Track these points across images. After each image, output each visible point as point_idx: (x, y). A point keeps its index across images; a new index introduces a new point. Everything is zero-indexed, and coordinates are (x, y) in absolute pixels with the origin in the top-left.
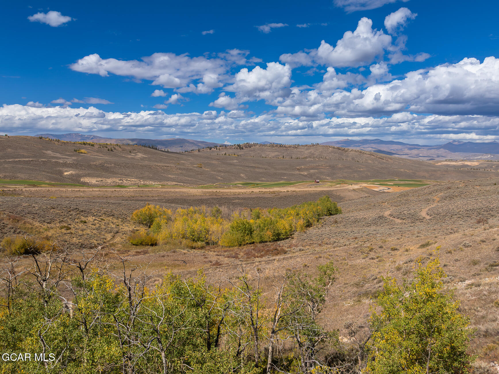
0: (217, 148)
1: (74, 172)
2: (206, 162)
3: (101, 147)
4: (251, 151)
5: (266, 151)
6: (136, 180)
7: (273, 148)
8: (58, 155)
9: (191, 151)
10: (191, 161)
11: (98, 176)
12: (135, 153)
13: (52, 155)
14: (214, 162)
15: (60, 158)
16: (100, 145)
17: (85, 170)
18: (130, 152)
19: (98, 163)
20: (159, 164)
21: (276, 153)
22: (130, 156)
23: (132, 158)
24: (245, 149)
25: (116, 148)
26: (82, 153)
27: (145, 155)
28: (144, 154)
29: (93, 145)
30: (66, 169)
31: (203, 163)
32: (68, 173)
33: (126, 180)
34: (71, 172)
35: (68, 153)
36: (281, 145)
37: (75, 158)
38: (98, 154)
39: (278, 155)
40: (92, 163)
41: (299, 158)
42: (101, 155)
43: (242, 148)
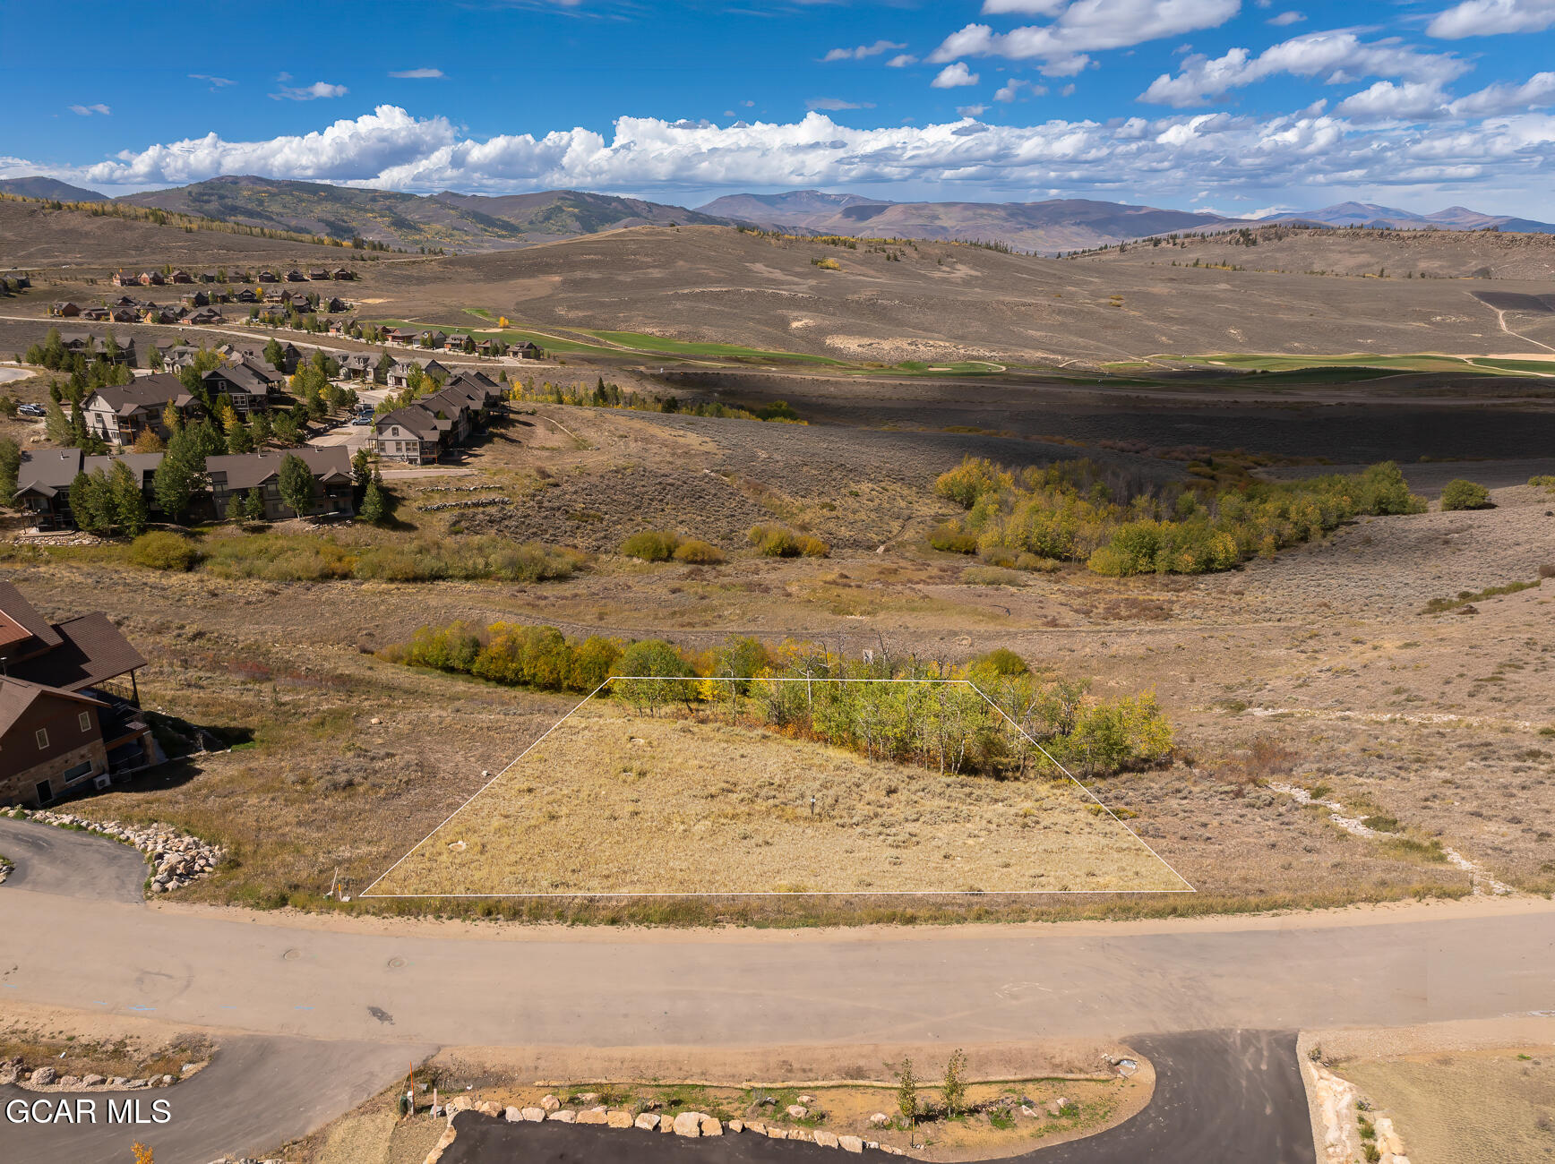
0: (1178, 241)
1: (811, 323)
2: (1136, 289)
3: (872, 250)
4: (1281, 250)
5: (1333, 251)
6: (947, 344)
7: (1357, 242)
8: (778, 274)
9: (1101, 249)
10: (1093, 288)
11: (862, 333)
12: (952, 266)
13: (766, 275)
14: (1160, 289)
15: (782, 283)
16: (869, 244)
17: (834, 314)
18: (939, 262)
19: (864, 295)
20: (1007, 299)
21: (1362, 259)
22: (937, 275)
23: (944, 280)
24: (1264, 246)
25: (908, 250)
26: (828, 268)
27: (976, 270)
28: (971, 268)
29: (853, 246)
30: (795, 314)
31: (1125, 292)
32: (800, 323)
33: (926, 346)
34: (807, 321)
35: (798, 269)
36: (1386, 232)
37: (813, 282)
38: (864, 269)
40: (850, 297)
42: (872, 273)
43: (1254, 243)
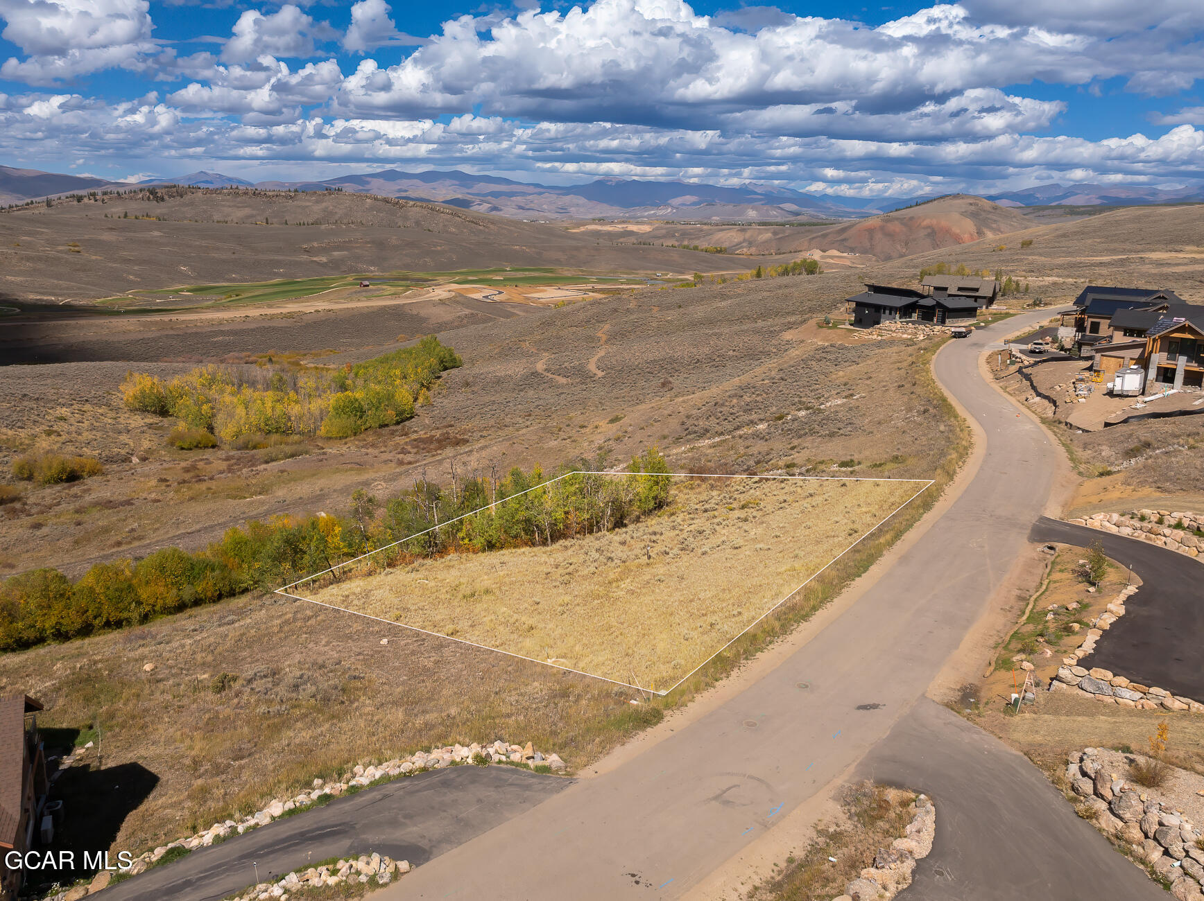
2: (86, 237)
4: (185, 205)
5: (222, 206)
14: (106, 237)
21: (247, 211)
24: (170, 202)
31: (79, 240)
39: (252, 216)
41: (304, 224)
